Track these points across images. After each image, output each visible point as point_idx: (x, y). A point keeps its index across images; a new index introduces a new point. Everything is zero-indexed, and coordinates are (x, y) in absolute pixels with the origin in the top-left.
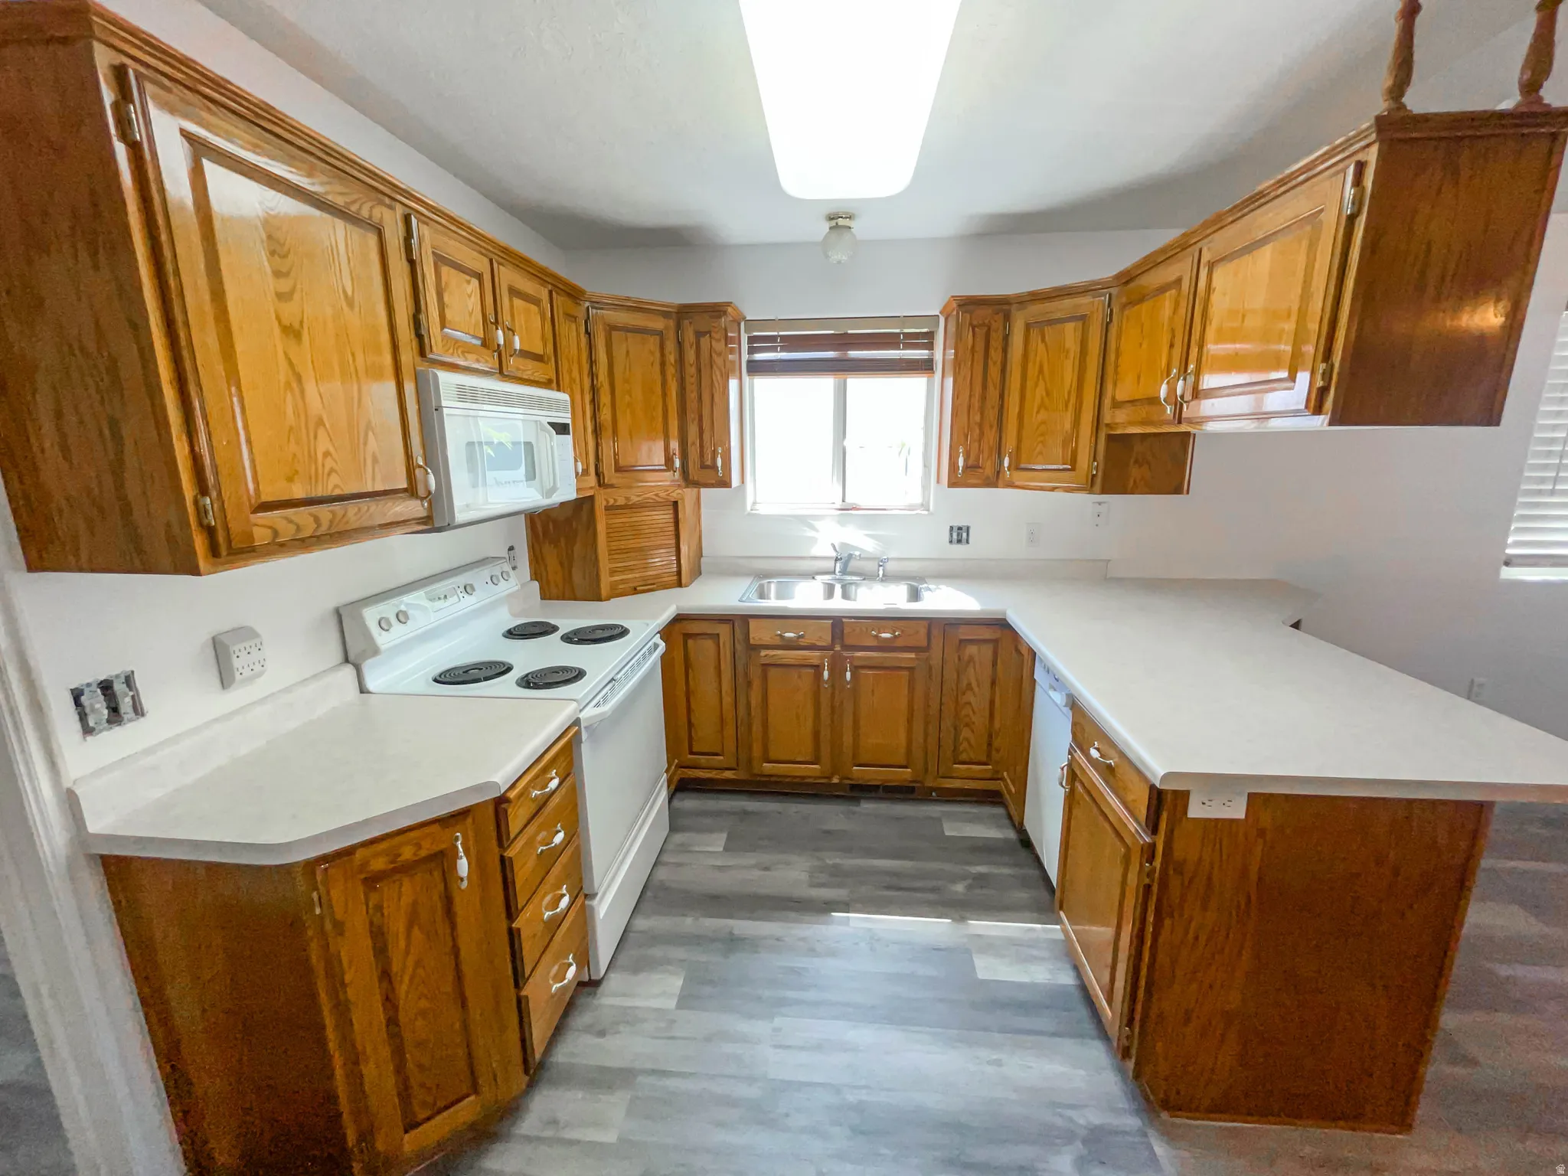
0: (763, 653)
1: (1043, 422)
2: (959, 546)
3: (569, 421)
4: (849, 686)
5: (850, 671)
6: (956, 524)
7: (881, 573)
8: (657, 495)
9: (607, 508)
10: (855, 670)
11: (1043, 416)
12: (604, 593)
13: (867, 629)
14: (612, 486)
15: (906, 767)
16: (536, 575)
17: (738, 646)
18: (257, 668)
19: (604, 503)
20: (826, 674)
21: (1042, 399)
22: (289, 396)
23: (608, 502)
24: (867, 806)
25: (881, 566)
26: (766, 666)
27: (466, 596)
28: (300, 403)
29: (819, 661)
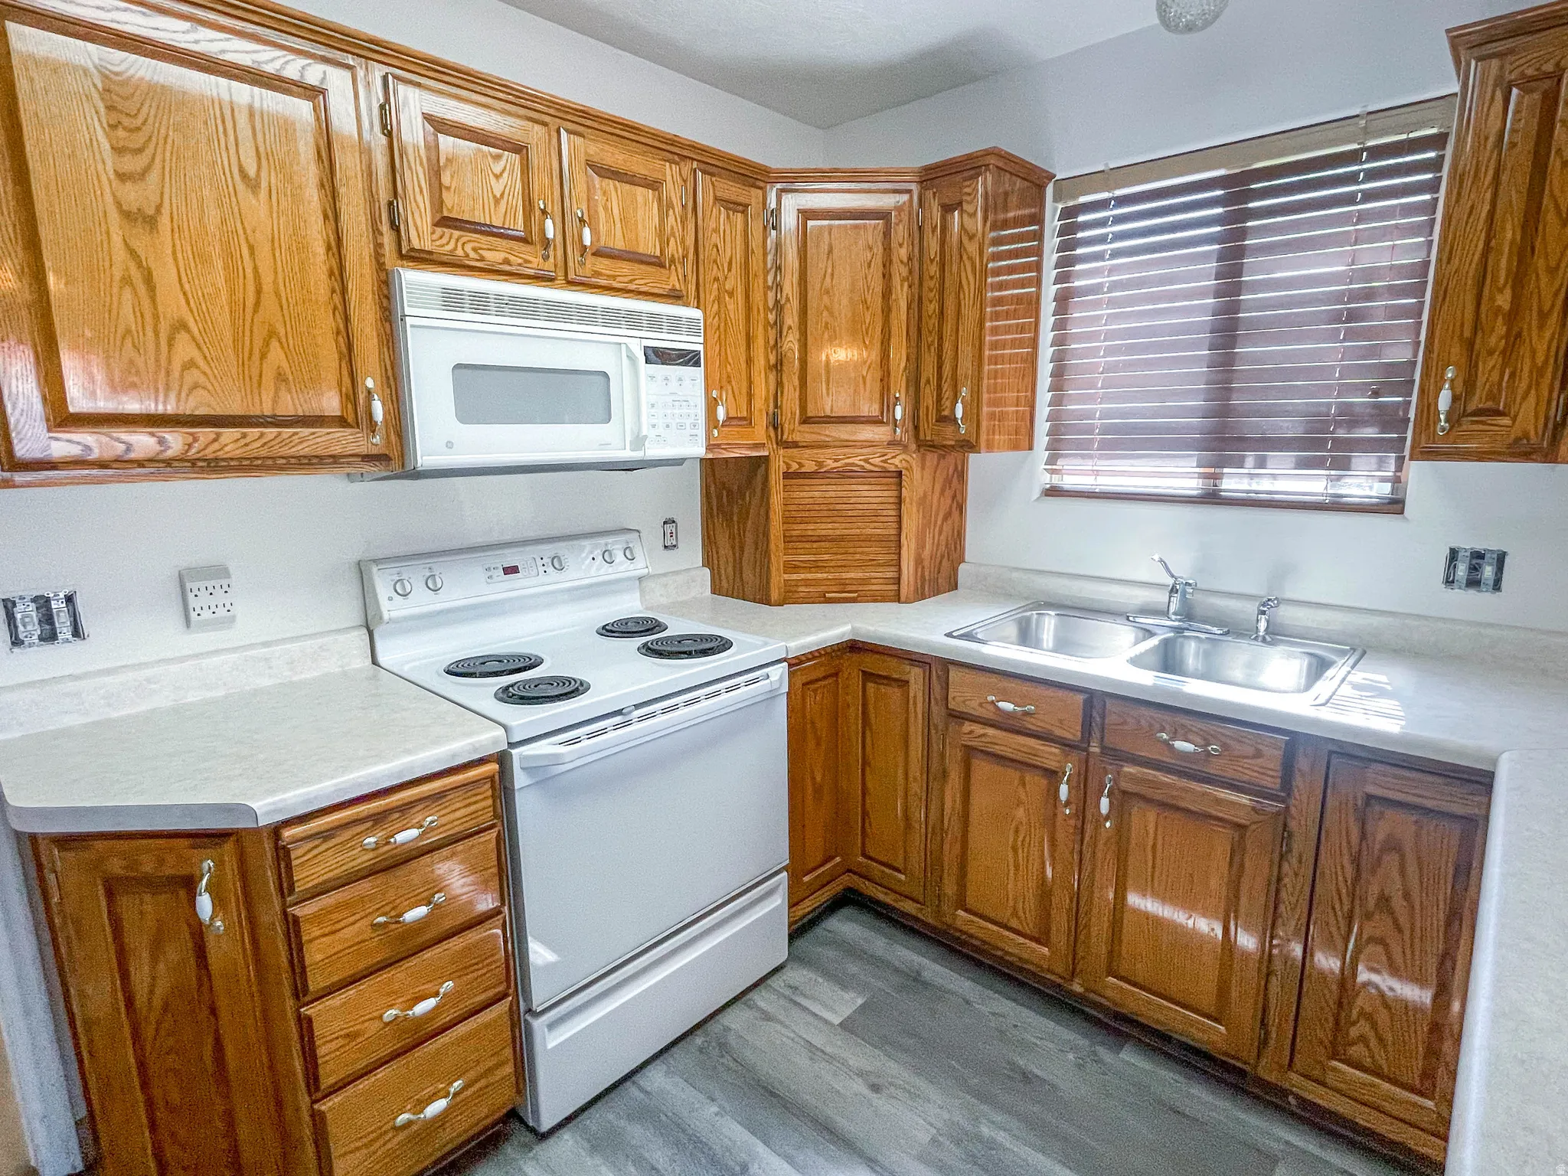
0: (967, 727)
2: (1472, 592)
3: (700, 348)
4: (1108, 824)
5: (1110, 797)
6: (1468, 543)
7: (1263, 626)
8: (866, 461)
9: (787, 475)
10: (1123, 799)
12: (774, 595)
13: (1151, 725)
14: (795, 445)
15: (1215, 1018)
16: (708, 562)
17: (934, 708)
18: (221, 612)
19: (783, 468)
20: (1064, 790)
22: (127, 294)
23: (788, 466)
24: (1131, 1059)
25: (1266, 612)
26: (970, 752)
27: (550, 569)
28: (146, 303)
29: (1058, 765)
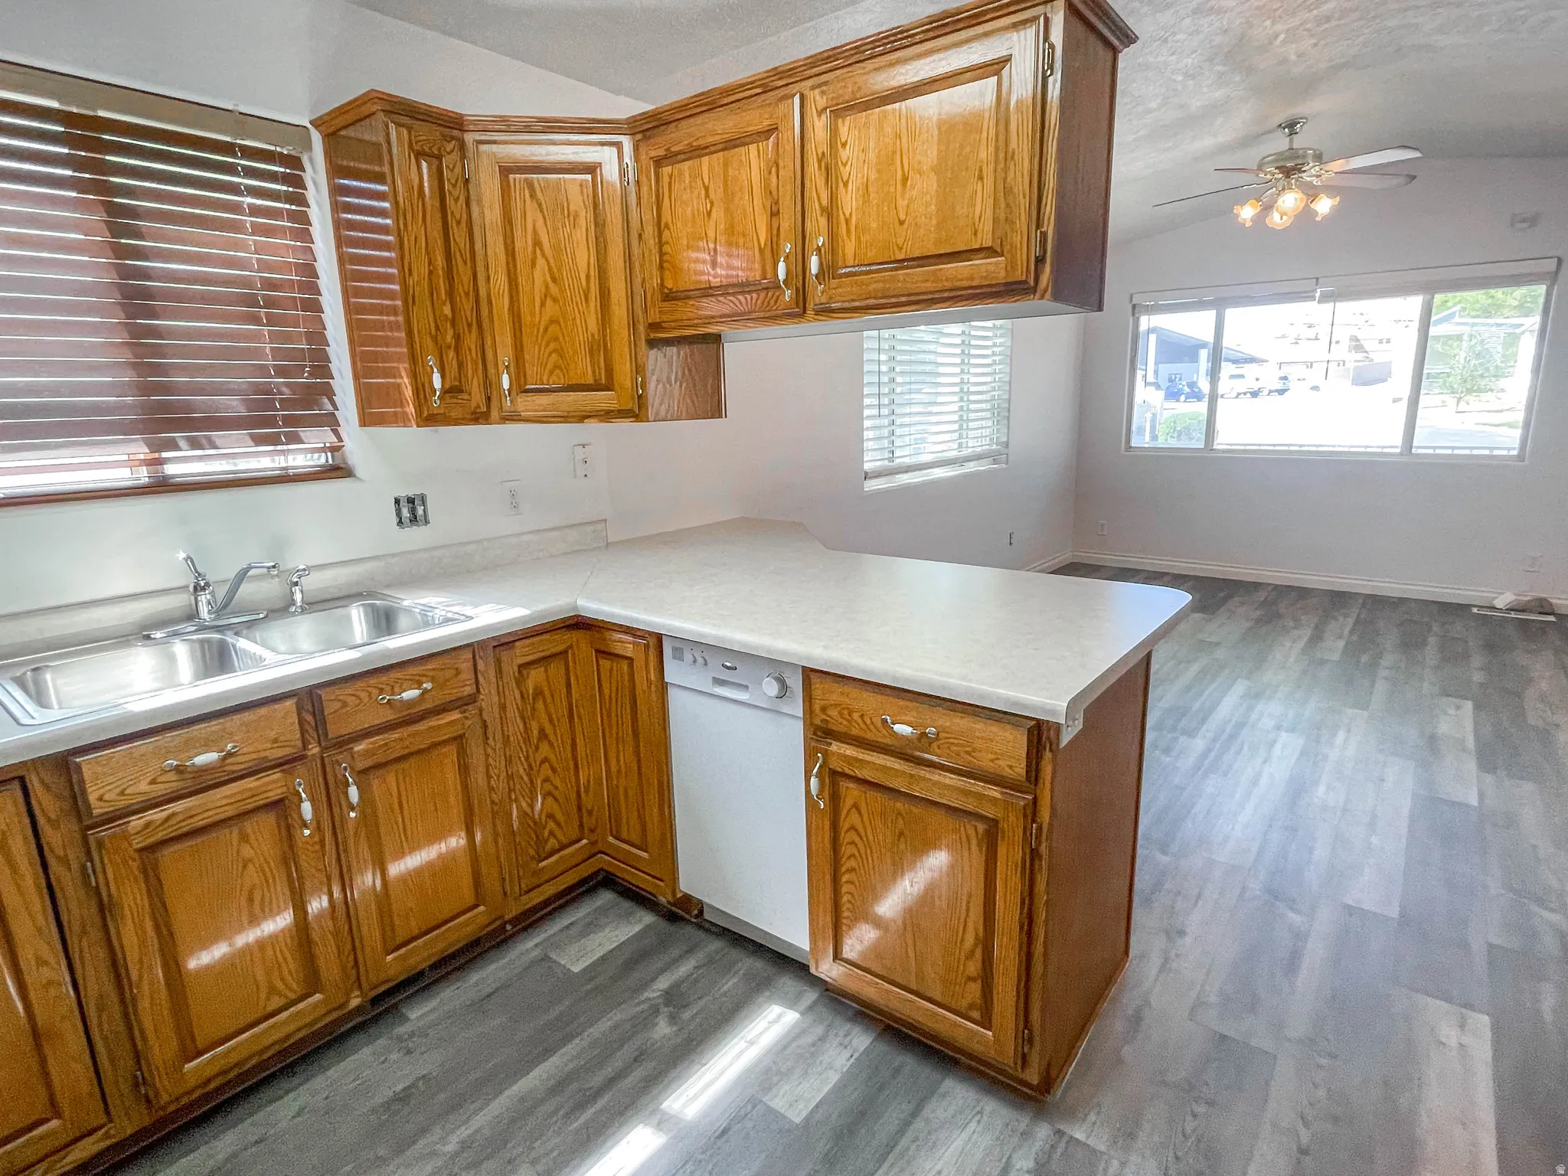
0: (136, 823)
1: (553, 321)
5: (356, 783)
6: (404, 493)
7: (298, 598)
11: (551, 309)
15: (476, 906)
17: (51, 834)
20: (306, 809)
21: (547, 287)
24: (419, 1013)
25: (296, 584)
26: (146, 851)
29: (284, 789)
